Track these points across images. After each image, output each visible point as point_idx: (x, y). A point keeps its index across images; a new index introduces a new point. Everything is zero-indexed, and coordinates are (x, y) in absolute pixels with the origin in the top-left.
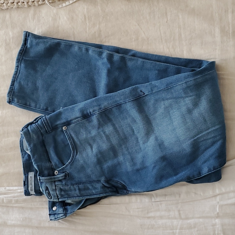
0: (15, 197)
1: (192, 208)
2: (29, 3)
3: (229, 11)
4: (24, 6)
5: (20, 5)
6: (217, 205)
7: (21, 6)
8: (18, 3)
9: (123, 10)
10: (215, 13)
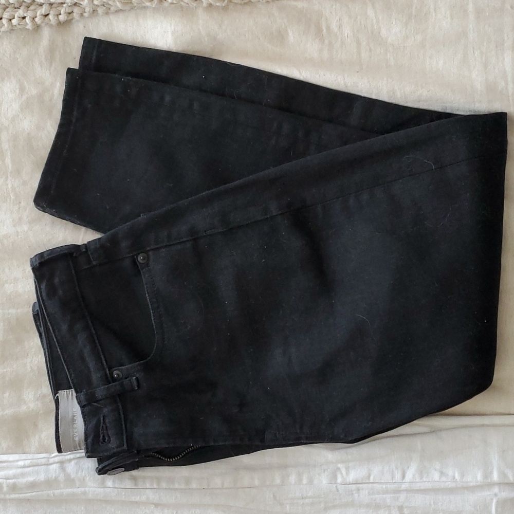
0: (9, 479)
1: (432, 503)
2: (36, 20)
3: (505, 45)
4: (26, 26)
5: (16, 26)
6: (492, 499)
7: (18, 26)
8: (10, 20)
9: (259, 39)
10: (473, 48)
